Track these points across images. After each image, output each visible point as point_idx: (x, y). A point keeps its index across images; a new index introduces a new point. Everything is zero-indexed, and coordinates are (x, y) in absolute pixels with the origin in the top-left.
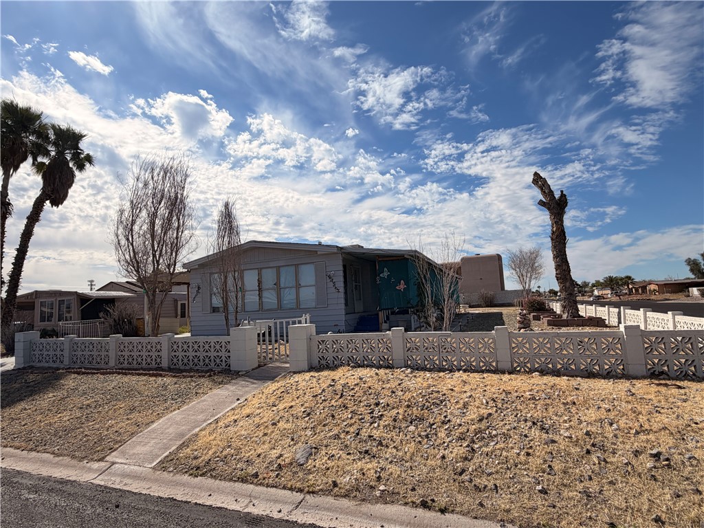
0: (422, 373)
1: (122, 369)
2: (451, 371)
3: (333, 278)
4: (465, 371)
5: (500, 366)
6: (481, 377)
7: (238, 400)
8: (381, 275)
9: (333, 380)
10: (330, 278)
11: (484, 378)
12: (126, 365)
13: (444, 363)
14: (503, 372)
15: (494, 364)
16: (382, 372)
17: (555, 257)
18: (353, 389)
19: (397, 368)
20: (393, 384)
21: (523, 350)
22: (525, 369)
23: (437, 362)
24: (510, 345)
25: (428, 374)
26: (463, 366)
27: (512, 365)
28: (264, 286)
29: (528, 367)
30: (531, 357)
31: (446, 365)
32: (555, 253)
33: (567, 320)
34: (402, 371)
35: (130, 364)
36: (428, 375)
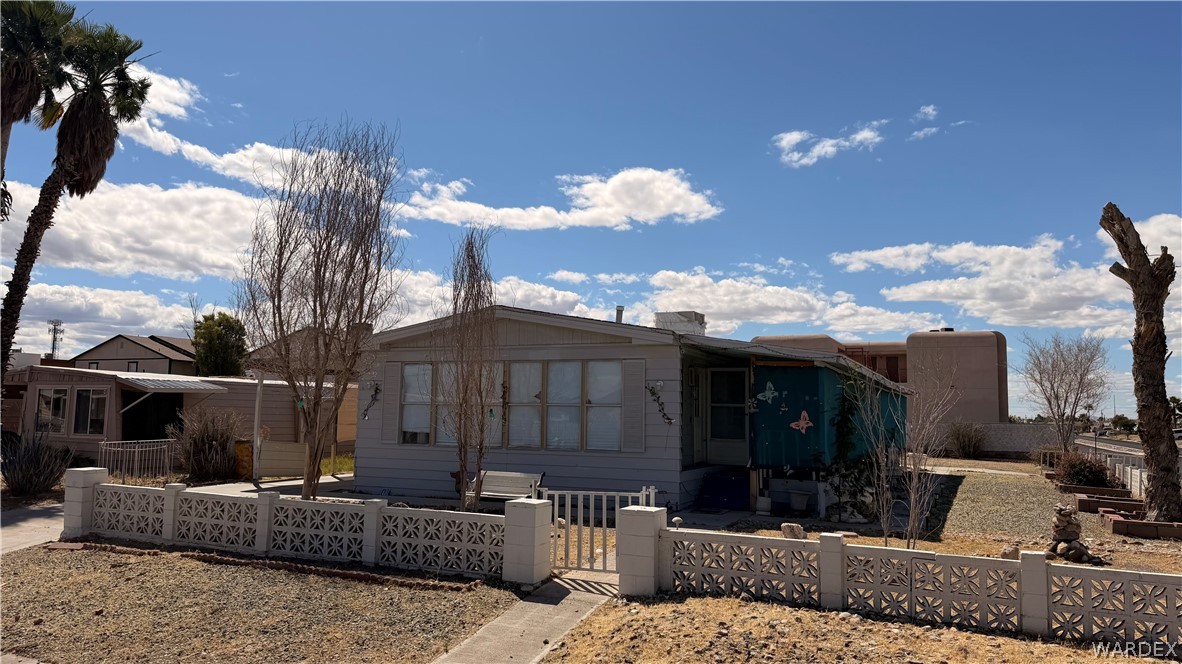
0: (879, 626)
1: (283, 559)
2: (934, 625)
3: (660, 394)
4: (961, 627)
5: (1027, 624)
6: (993, 643)
7: (546, 642)
8: (760, 396)
9: (722, 624)
10: (653, 394)
11: (999, 646)
12: (288, 551)
13: (919, 609)
14: (1033, 637)
15: (1015, 620)
16: (802, 613)
17: (1139, 389)
18: (765, 646)
19: (830, 610)
20: (835, 643)
21: (1073, 600)
22: (1072, 635)
23: (905, 605)
24: (1049, 589)
25: (895, 629)
26: (955, 617)
27: (1050, 625)
28: (514, 399)
29: (1079, 632)
30: (1086, 614)
31: (921, 612)
32: (1140, 378)
33: (1156, 526)
34: (843, 619)
35: (297, 550)
36: (896, 631)
